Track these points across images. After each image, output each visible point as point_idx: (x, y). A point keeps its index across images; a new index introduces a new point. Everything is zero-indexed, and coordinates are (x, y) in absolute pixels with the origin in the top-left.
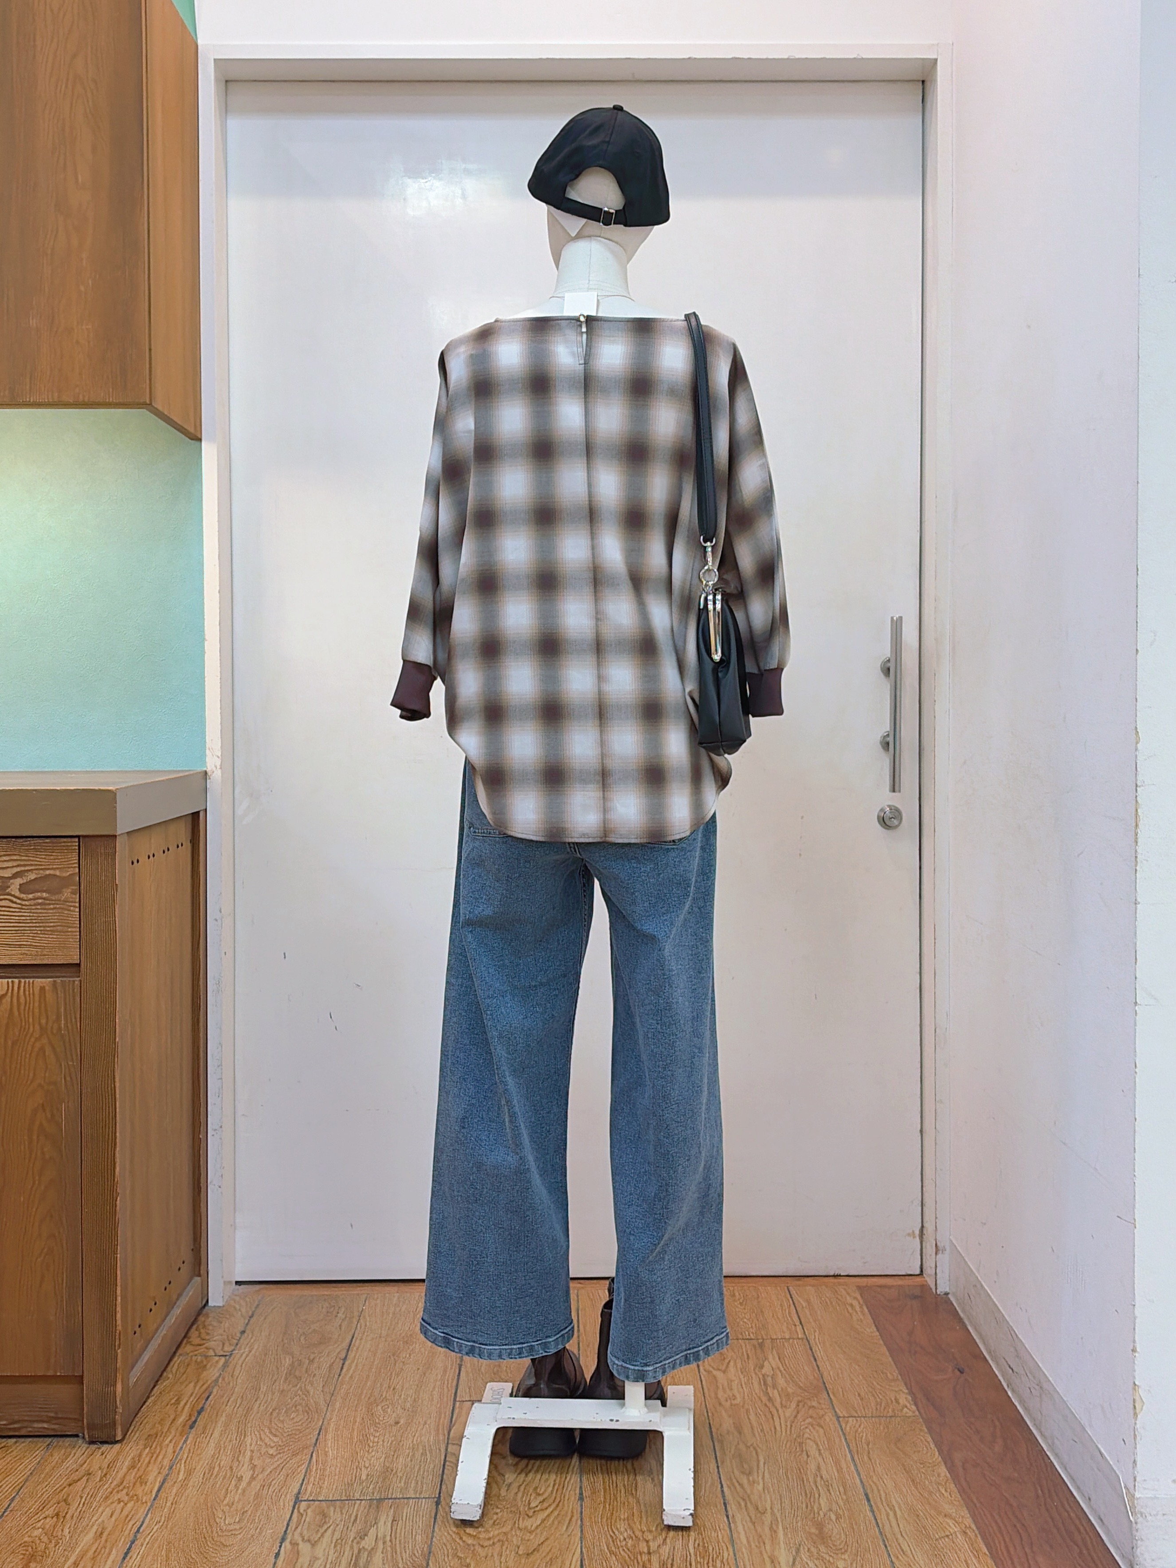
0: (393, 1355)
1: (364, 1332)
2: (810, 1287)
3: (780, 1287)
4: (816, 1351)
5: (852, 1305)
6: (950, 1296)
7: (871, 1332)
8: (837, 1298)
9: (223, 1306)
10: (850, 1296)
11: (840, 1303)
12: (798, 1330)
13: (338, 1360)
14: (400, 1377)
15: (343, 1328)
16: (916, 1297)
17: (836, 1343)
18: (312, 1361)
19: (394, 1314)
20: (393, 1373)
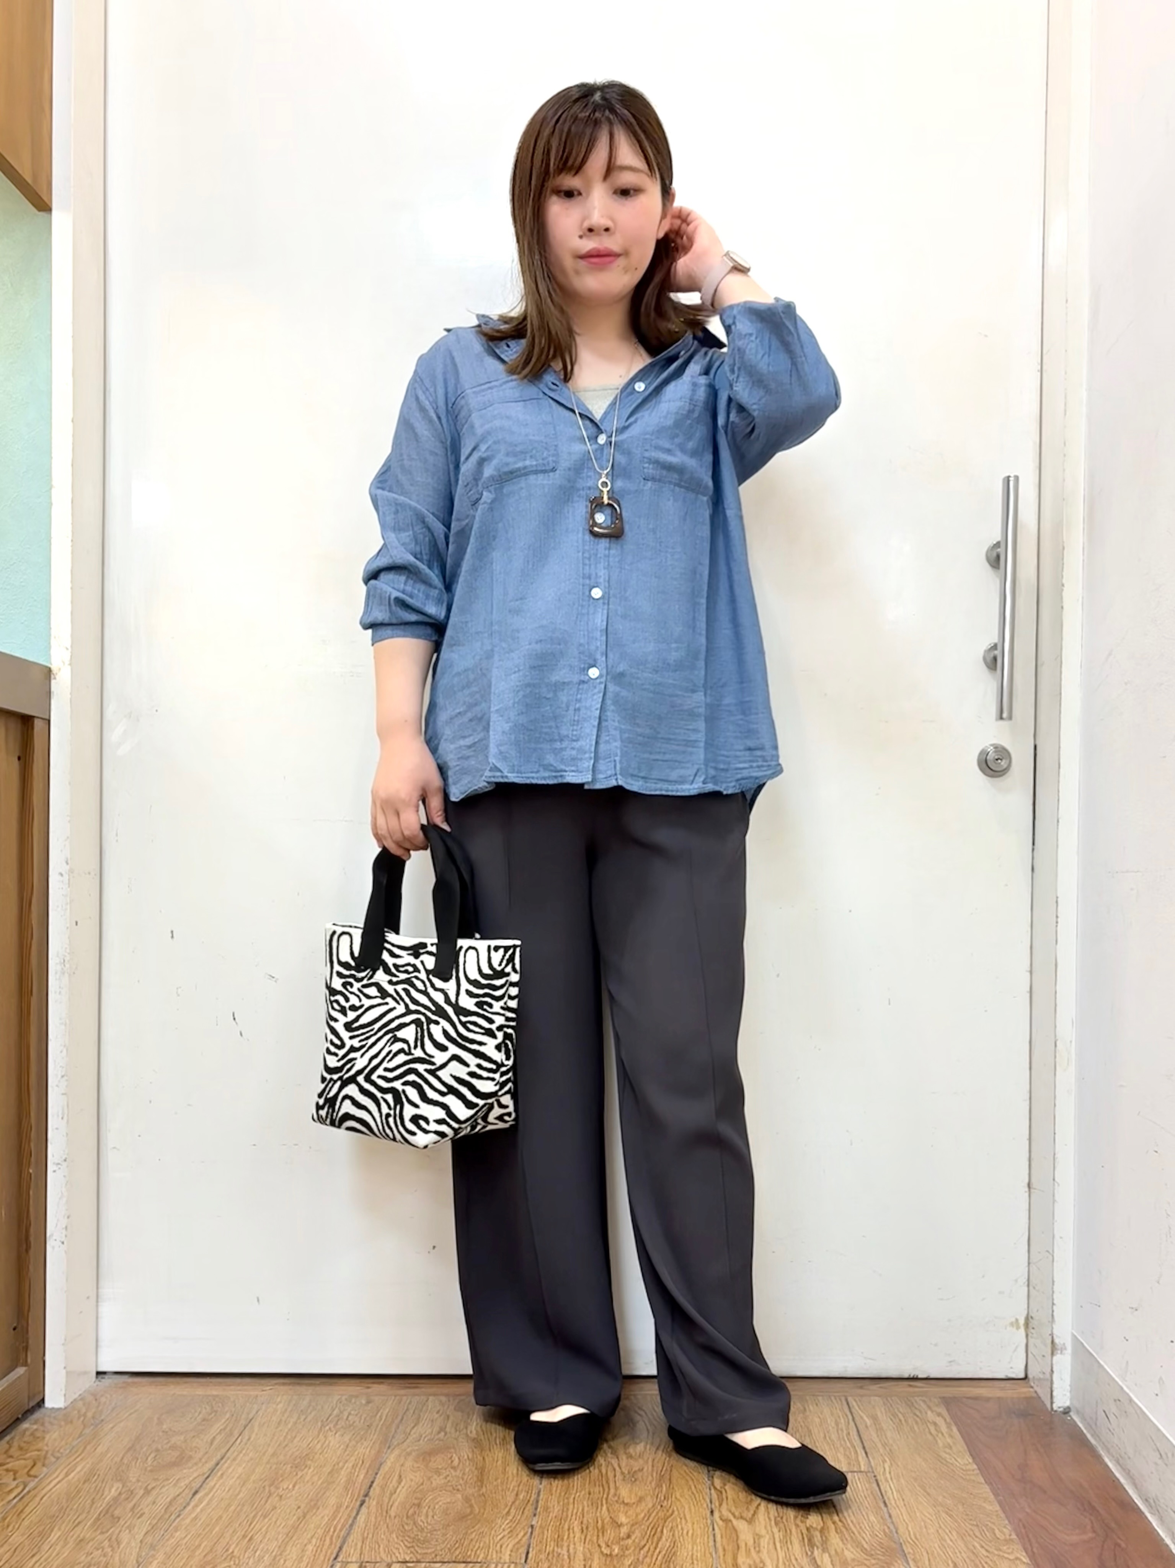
0: (270, 1486)
1: (243, 1449)
2: (877, 1398)
3: (835, 1396)
4: (886, 1491)
5: (935, 1424)
6: (1071, 1414)
7: (967, 1465)
8: (915, 1414)
9: (66, 1408)
10: (932, 1411)
11: (918, 1419)
12: (860, 1459)
13: (187, 1491)
14: (266, 1520)
15: (215, 1443)
16: (1024, 1414)
17: (915, 1480)
18: (147, 1492)
19: (295, 1423)
20: (260, 1513)
